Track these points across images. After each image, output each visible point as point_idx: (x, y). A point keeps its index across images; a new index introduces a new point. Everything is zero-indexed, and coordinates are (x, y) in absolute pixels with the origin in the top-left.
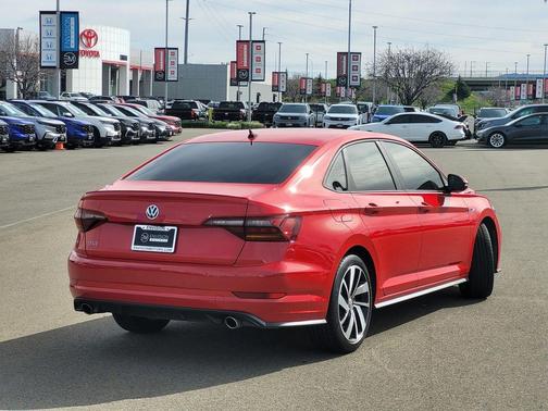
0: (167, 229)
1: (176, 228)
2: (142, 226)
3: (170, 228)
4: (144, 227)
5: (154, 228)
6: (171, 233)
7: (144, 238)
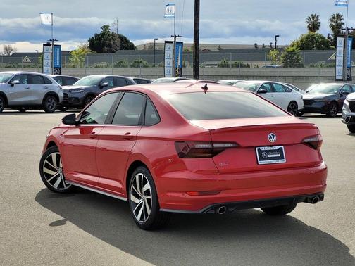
0: (277, 148)
1: (283, 147)
4: (262, 149)
5: (269, 148)
6: (280, 150)
7: (264, 155)
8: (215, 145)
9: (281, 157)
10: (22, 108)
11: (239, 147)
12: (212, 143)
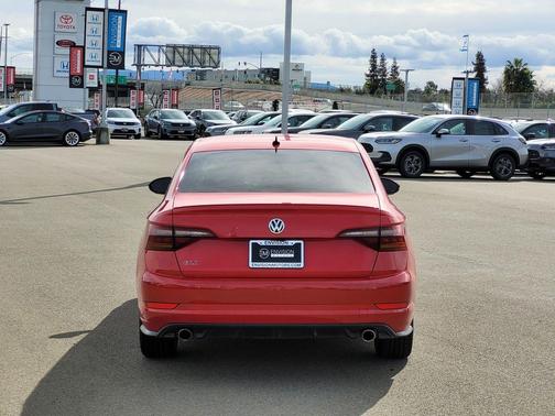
0: (291, 243)
1: (302, 242)
2: (258, 242)
3: (294, 242)
4: (262, 243)
5: (276, 243)
6: (296, 248)
7: (263, 253)
8: (178, 233)
9: (297, 259)
10: (466, 172)
11: (215, 237)
12: (173, 228)
